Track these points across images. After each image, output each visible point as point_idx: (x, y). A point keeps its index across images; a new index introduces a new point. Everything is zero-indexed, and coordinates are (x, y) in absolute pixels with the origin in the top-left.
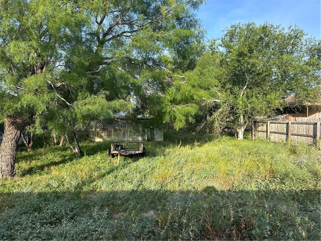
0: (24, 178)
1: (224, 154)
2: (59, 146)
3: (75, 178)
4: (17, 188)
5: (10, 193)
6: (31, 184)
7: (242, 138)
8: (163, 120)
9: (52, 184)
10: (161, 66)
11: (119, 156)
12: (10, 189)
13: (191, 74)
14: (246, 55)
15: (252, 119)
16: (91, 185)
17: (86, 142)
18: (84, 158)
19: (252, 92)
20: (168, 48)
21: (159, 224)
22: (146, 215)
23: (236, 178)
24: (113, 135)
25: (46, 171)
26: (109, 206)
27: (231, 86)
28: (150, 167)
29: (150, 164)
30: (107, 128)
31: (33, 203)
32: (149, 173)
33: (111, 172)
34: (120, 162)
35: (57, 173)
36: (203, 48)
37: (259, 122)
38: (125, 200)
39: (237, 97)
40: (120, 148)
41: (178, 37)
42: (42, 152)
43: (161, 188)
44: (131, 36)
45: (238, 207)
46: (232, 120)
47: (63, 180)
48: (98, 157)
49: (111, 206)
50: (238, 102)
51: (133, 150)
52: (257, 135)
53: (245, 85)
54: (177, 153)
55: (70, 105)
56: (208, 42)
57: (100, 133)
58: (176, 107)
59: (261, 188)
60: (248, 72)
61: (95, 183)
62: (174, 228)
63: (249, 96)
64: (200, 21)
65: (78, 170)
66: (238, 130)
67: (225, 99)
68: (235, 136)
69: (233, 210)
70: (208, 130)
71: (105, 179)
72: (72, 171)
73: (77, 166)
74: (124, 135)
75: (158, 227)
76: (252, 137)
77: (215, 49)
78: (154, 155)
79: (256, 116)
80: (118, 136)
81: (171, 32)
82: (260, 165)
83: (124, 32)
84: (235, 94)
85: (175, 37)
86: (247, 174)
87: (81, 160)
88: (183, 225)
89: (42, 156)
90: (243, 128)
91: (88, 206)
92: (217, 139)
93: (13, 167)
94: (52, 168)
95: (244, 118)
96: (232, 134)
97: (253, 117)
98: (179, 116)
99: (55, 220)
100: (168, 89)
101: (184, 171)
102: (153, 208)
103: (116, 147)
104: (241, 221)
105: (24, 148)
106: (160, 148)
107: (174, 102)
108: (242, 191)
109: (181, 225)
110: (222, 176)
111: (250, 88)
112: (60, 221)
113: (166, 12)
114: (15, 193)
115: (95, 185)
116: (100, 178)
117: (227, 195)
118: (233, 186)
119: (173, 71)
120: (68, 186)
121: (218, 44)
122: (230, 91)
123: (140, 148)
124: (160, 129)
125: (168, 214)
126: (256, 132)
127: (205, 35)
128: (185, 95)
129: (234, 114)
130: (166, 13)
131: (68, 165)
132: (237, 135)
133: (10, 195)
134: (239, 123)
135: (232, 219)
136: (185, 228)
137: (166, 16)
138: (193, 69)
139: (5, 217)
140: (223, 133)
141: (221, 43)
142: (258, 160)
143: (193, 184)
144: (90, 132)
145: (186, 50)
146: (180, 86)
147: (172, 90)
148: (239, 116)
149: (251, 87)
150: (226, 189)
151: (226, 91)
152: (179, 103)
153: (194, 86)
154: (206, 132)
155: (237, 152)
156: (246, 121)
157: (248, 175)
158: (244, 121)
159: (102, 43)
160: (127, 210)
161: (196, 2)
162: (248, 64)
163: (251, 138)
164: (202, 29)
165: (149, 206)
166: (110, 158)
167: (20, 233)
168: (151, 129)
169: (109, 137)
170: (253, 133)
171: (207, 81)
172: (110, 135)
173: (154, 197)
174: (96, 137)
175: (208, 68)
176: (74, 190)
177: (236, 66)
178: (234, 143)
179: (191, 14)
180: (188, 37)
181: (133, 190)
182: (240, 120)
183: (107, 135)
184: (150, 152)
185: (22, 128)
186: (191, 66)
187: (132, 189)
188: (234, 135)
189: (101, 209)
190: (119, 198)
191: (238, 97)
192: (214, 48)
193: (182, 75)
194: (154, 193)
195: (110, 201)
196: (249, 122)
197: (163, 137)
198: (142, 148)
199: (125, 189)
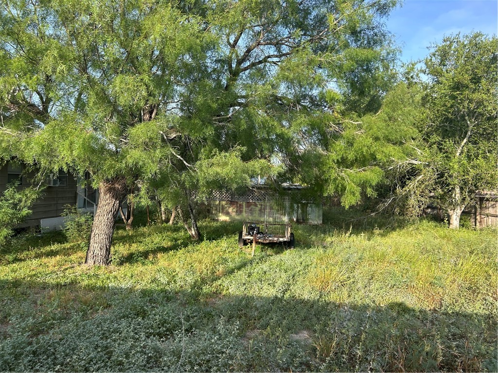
0: (122, 268)
1: (424, 251)
2: (168, 224)
3: (192, 272)
4: (113, 280)
5: (105, 287)
6: (132, 276)
7: (458, 225)
8: (323, 192)
9: (159, 279)
10: (323, 107)
11: (254, 244)
12: (104, 281)
13: (373, 118)
14: (467, 87)
15: (476, 194)
16: (214, 285)
17: (206, 221)
18: (204, 244)
19: (478, 149)
20: (335, 79)
21: (318, 353)
22: (296, 337)
23: (447, 291)
24: (245, 212)
25: (151, 260)
26: (240, 317)
27: (439, 139)
28: (301, 264)
29: (301, 260)
30: (236, 201)
31: (135, 303)
32: (301, 273)
33: (242, 267)
34: (255, 253)
35: (166, 263)
36: (393, 78)
37: (488, 200)
38: (264, 310)
39: (450, 158)
40: (257, 231)
41: (352, 61)
42: (145, 233)
43: (320, 297)
44: (279, 62)
45: (450, 339)
46: (440, 194)
47: (174, 274)
48: (224, 243)
49: (243, 318)
50: (451, 164)
51: (275, 236)
52: (485, 221)
53: (465, 137)
54: (345, 245)
55: (189, 165)
56: (402, 67)
57: (226, 207)
58: (345, 171)
59: (492, 311)
60: (471, 115)
61: (220, 282)
62: (341, 362)
63: (471, 155)
64: (390, 35)
65: (195, 261)
66: (451, 212)
67: (429, 160)
68: (445, 221)
69: (443, 343)
70: (397, 210)
71: (234, 277)
72: (186, 261)
73: (195, 255)
74: (261, 213)
75: (316, 357)
76: (476, 225)
77: (414, 79)
78: (308, 245)
79: (483, 190)
80: (252, 214)
81: (342, 54)
82: (490, 272)
83: (269, 57)
84: (447, 152)
85: (349, 61)
86: (467, 285)
87: (199, 246)
88: (356, 359)
89: (145, 238)
90: (459, 208)
91: (210, 314)
92: (414, 226)
93: (108, 251)
94: (159, 255)
95: (461, 193)
96: (439, 218)
97: (477, 191)
98: (351, 186)
99: (164, 331)
100: (334, 143)
101: (356, 273)
102: (307, 328)
103: (251, 229)
104: (457, 363)
105: (122, 225)
106: (317, 235)
107: (343, 163)
108: (457, 314)
109: (352, 358)
110: (422, 286)
111: (475, 143)
112: (172, 333)
113: (335, 22)
114: (110, 288)
115: (220, 285)
116: (226, 274)
117: (430, 317)
118: (441, 305)
119: (343, 114)
120: (182, 283)
121: (419, 69)
122: (437, 147)
123: (286, 233)
124: (317, 205)
125: (331, 339)
126: (483, 216)
127: (398, 57)
128: (362, 152)
129: (444, 184)
130: (335, 24)
131: (181, 252)
132: (448, 220)
133: (105, 289)
134: (452, 200)
135: (440, 359)
136: (360, 364)
137: (335, 29)
138: (376, 110)
139: (99, 320)
140: (424, 215)
141: (424, 67)
142: (487, 265)
143: (372, 295)
144: (212, 206)
145: (366, 81)
146: (354, 139)
147: (340, 144)
148: (453, 189)
149: (476, 140)
150: (429, 308)
151: (430, 146)
152: (350, 165)
153: (377, 139)
154: (393, 214)
155: (449, 247)
156: (465, 197)
157: (470, 288)
158: (462, 197)
159: (235, 74)
160: (268, 326)
161: (385, 4)
162: (471, 101)
163: (475, 227)
164: (393, 47)
165: (300, 323)
166: (241, 245)
167: (119, 344)
168: (303, 205)
169: (239, 215)
170: (478, 217)
171: (400, 131)
172: (241, 212)
173: (309, 311)
174: (220, 214)
175: (401, 109)
176: (190, 290)
177: (449, 105)
178: (442, 232)
179: (375, 24)
180: (369, 61)
181: (276, 297)
182: (454, 195)
183: (237, 212)
184: (301, 241)
185: (121, 197)
186: (373, 106)
187: (274, 295)
188: (443, 220)
189: (228, 321)
190: (255, 306)
191: (452, 157)
192: (412, 77)
193: (357, 121)
194: (309, 305)
195: (242, 310)
196: (471, 199)
197: (321, 218)
198: (289, 234)
199: (264, 294)
